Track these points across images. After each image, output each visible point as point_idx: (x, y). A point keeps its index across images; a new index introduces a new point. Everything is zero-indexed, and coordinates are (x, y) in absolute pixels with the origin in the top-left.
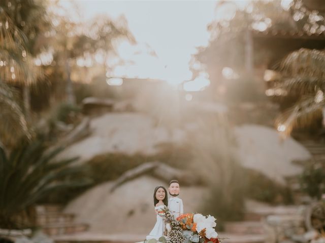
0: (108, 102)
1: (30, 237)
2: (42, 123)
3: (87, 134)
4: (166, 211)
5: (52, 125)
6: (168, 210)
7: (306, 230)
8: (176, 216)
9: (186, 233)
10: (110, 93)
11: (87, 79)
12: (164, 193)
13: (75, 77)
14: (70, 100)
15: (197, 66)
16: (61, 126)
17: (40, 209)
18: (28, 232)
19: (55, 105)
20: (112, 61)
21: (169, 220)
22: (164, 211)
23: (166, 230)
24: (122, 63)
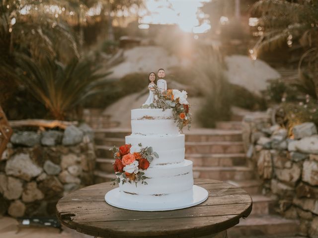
0: (138, 39)
1: (78, 126)
2: (91, 53)
3: (121, 61)
4: (155, 88)
5: (97, 54)
6: (157, 87)
7: (272, 124)
8: (162, 91)
9: (167, 101)
10: (140, 34)
11: (124, 24)
12: (155, 77)
13: (115, 23)
14: (111, 38)
15: (202, 16)
16: (104, 55)
17: (86, 111)
18: (76, 123)
19: (100, 41)
20: (142, 13)
21: (157, 93)
22: (154, 88)
23: (155, 99)
24: (149, 14)
